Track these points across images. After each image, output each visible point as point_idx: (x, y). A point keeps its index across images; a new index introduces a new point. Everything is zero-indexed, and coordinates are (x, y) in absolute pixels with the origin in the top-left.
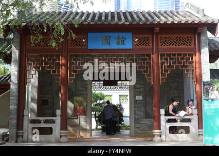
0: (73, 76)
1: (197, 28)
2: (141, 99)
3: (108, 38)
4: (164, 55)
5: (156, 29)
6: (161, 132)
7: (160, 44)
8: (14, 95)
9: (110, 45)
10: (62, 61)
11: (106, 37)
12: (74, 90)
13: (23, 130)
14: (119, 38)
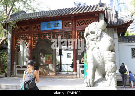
0: (34, 45)
1: (95, 14)
2: (81, 55)
3: (50, 24)
4: (79, 31)
5: (71, 17)
6: (77, 73)
7: (77, 25)
8: (9, 55)
9: (51, 28)
10: (30, 38)
11: (49, 24)
12: (47, 51)
13: (13, 71)
14: (55, 24)
